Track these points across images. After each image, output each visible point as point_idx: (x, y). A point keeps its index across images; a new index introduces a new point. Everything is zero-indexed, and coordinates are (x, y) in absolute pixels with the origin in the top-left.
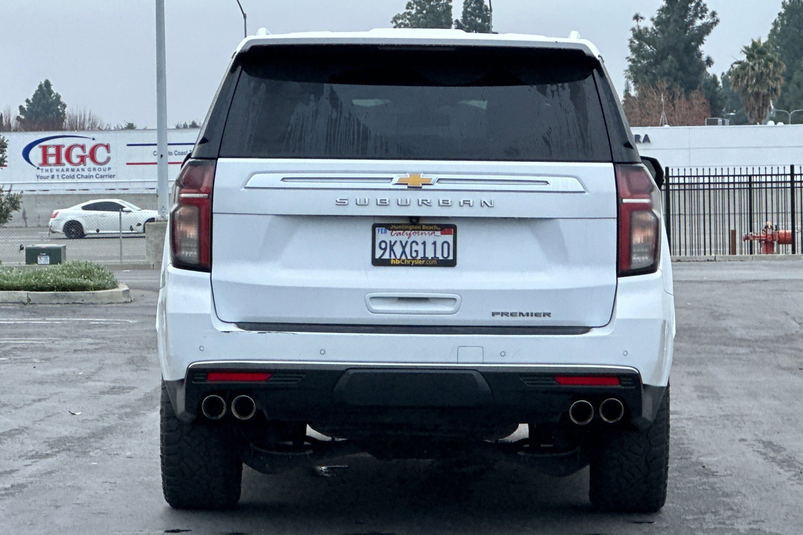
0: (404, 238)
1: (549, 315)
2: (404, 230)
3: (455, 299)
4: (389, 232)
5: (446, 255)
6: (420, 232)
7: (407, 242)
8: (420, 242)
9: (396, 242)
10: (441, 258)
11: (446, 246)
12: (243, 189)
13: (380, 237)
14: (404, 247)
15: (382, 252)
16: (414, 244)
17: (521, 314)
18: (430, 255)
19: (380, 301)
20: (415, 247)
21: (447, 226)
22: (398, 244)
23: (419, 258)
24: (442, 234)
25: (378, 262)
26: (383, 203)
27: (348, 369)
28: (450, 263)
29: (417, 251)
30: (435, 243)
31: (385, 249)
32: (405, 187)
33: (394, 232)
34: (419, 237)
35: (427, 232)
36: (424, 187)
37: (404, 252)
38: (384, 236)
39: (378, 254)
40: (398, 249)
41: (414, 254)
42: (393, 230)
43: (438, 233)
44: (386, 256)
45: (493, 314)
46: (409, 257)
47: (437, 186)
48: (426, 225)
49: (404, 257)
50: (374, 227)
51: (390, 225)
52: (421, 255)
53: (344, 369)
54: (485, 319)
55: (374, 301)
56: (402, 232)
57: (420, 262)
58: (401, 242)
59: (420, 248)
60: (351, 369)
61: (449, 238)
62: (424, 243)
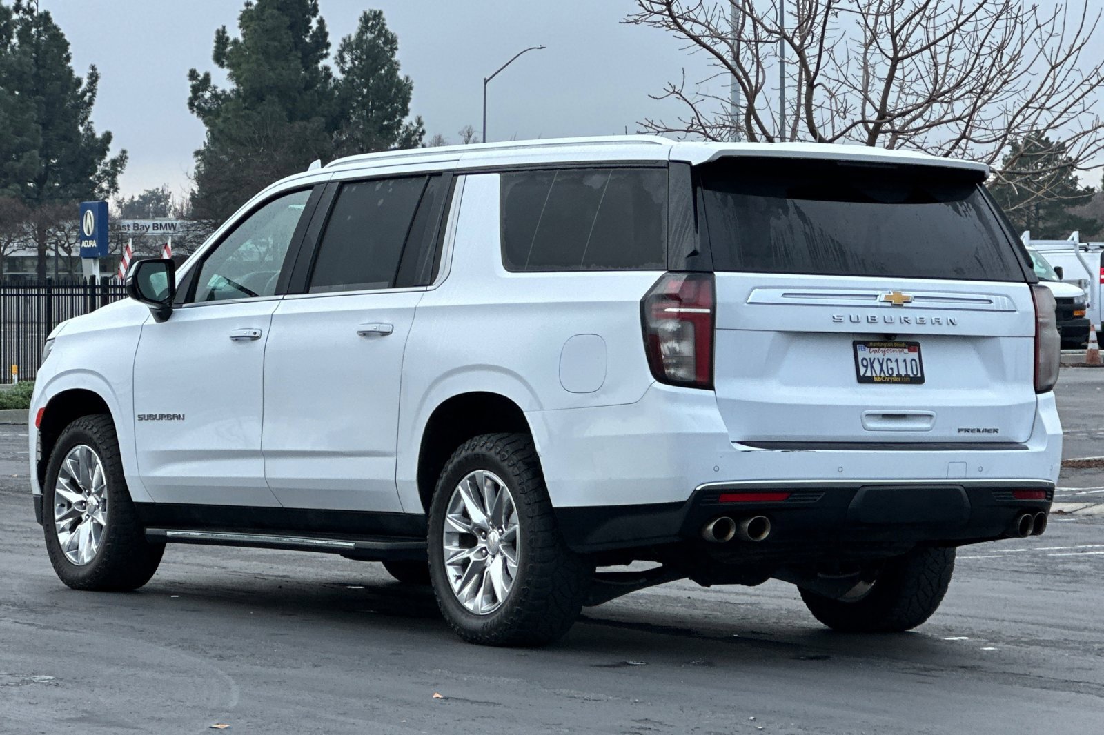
0: (880, 355)
1: (996, 431)
2: (879, 347)
3: (931, 416)
4: (867, 349)
5: (915, 373)
6: (892, 349)
7: (883, 359)
8: (893, 360)
9: (874, 359)
10: (912, 375)
11: (914, 362)
12: (746, 304)
13: (861, 354)
14: (881, 365)
15: (865, 369)
16: (889, 362)
17: (979, 431)
18: (903, 373)
19: (873, 418)
20: (890, 365)
21: (911, 343)
22: (876, 361)
23: (894, 375)
24: (909, 352)
25: (862, 380)
26: (873, 320)
27: (863, 486)
28: (918, 380)
29: (892, 369)
30: (905, 361)
31: (866, 367)
32: (889, 304)
33: (872, 349)
34: (893, 354)
35: (897, 349)
36: (905, 305)
37: (882, 370)
38: (864, 353)
39: (862, 370)
40: (877, 366)
41: (890, 372)
42: (870, 347)
43: (906, 350)
44: (869, 374)
45: (959, 430)
46: (887, 375)
47: (914, 304)
48: (897, 342)
49: (882, 375)
50: (855, 344)
51: (868, 342)
52: (896, 373)
53: (859, 486)
54: (951, 434)
55: (869, 418)
56: (877, 349)
57: (896, 380)
58: (878, 359)
59: (893, 365)
60: (867, 486)
61: (915, 355)
62: (897, 360)
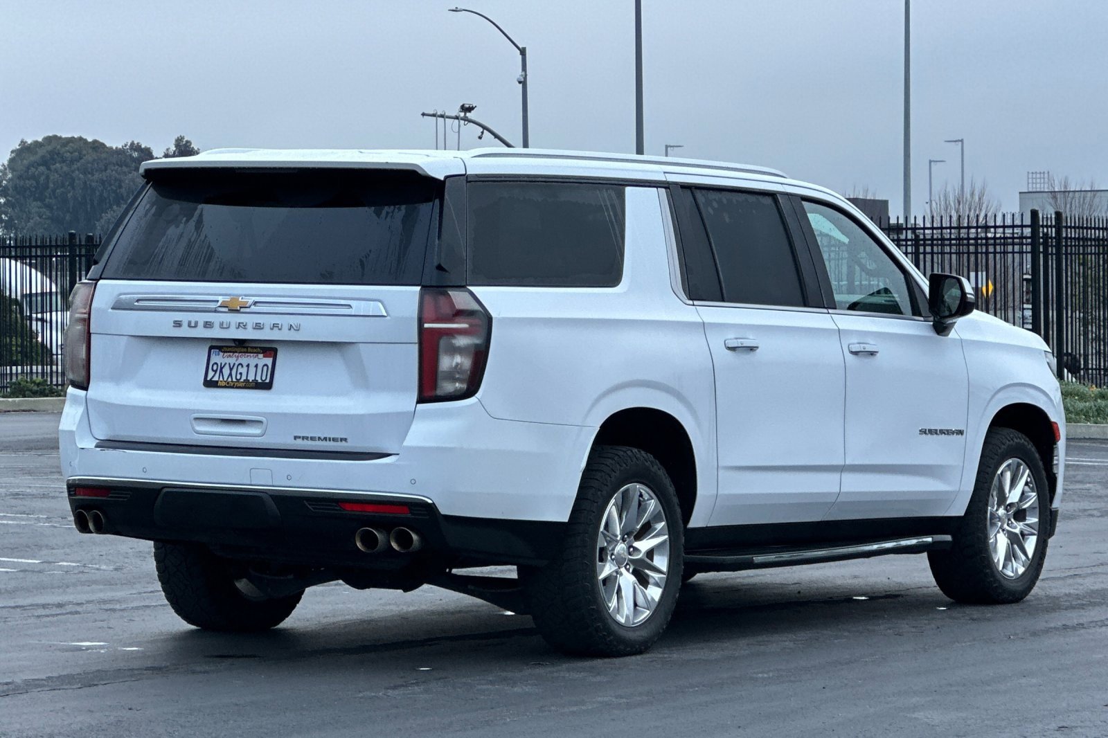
0: (232, 360)
1: (345, 440)
2: (234, 352)
3: (261, 422)
4: (221, 354)
5: (264, 378)
6: (247, 354)
7: (234, 364)
8: (245, 365)
9: (225, 364)
10: (260, 381)
11: (265, 368)
13: (214, 359)
14: (231, 369)
15: (214, 373)
16: (240, 367)
17: (319, 438)
18: (251, 378)
19: (206, 422)
20: (240, 370)
21: (269, 349)
22: (227, 366)
23: (242, 380)
24: (264, 357)
25: (209, 384)
26: (209, 325)
28: (266, 386)
29: (241, 374)
30: (256, 366)
31: (216, 371)
33: (226, 354)
34: (244, 360)
35: (252, 355)
37: (230, 375)
38: (218, 358)
39: (211, 374)
40: (226, 371)
41: (238, 377)
42: (224, 352)
43: (261, 356)
44: (216, 379)
45: (295, 438)
46: (234, 380)
48: (251, 347)
49: (230, 379)
50: (211, 348)
51: (222, 347)
52: (244, 378)
54: (288, 442)
55: (198, 422)
56: (231, 354)
57: (241, 385)
58: (229, 364)
59: (244, 370)
61: (269, 361)
62: (248, 366)
